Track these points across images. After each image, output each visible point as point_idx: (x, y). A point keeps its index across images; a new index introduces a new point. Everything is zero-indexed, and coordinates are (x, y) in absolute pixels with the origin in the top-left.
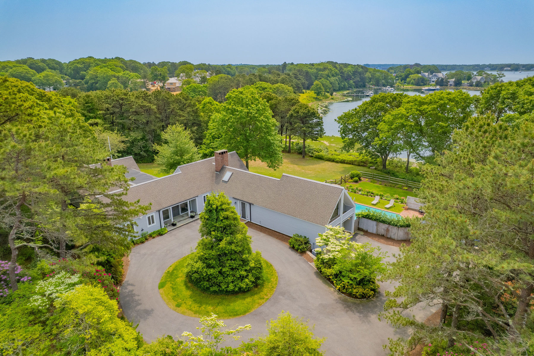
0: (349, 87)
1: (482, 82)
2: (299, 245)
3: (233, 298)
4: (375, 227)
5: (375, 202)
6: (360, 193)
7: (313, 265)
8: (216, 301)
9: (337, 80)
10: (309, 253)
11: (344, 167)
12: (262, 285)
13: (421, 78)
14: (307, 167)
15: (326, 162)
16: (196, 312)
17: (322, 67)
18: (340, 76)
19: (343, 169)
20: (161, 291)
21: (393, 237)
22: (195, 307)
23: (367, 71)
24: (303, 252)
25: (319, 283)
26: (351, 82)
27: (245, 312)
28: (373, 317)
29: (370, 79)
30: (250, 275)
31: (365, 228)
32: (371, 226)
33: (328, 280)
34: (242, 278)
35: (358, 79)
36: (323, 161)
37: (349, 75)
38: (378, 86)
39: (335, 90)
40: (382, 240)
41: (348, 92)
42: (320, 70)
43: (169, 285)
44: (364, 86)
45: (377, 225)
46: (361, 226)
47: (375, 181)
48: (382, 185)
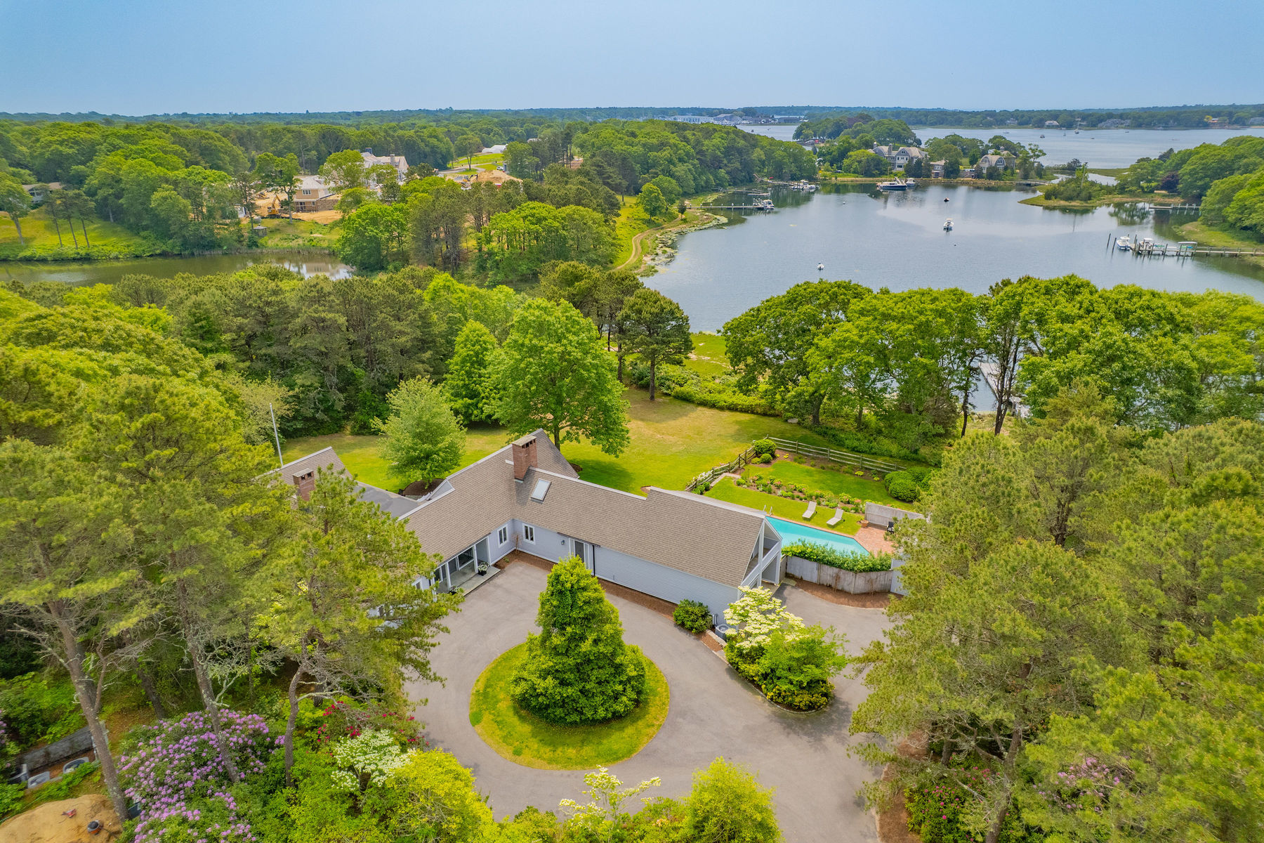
0: (717, 185)
1: (1001, 167)
2: (693, 621)
3: (605, 730)
4: (816, 572)
5: (808, 514)
6: (780, 492)
7: (724, 655)
8: (579, 738)
9: (690, 170)
10: (710, 633)
11: (737, 422)
12: (646, 702)
13: (873, 159)
14: (664, 425)
15: (700, 408)
16: (550, 761)
17: (655, 141)
18: (696, 162)
19: (737, 427)
20: (478, 728)
21: (847, 588)
22: (547, 751)
23: (754, 146)
24: (700, 633)
25: (736, 687)
26: (722, 172)
27: (630, 752)
28: (829, 741)
29: (763, 163)
30: (629, 690)
31: (797, 574)
32: (809, 571)
33: (751, 682)
34: (616, 697)
35: (738, 165)
36: (691, 406)
37: (715, 158)
38: (780, 178)
39: (686, 195)
40: (829, 596)
41: (715, 196)
42: (652, 148)
43: (487, 717)
44: (751, 180)
45: (818, 569)
46: (790, 571)
47: (801, 457)
48: (815, 468)
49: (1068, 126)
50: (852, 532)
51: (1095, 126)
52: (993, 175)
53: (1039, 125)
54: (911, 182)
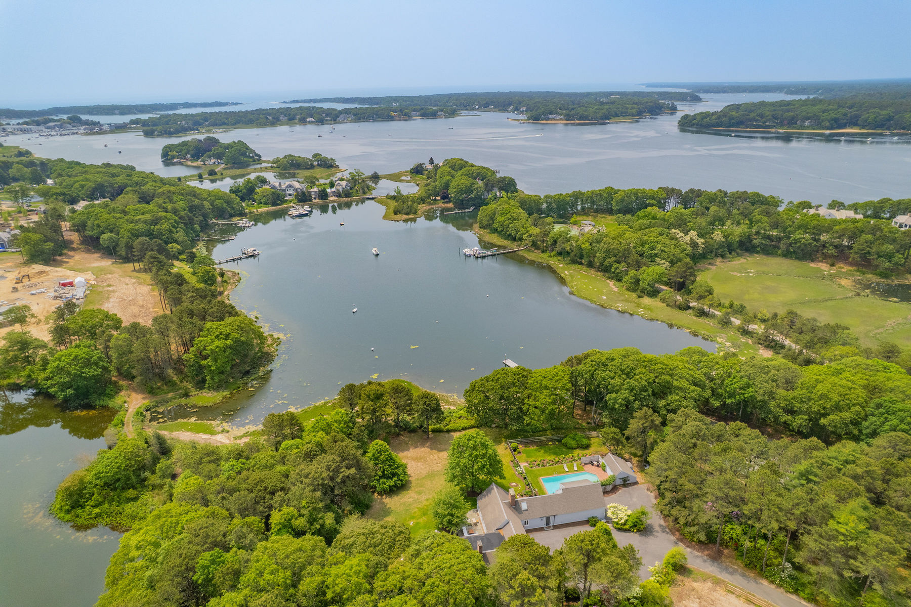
0: (196, 236)
1: (348, 188)
5: (566, 469)
13: (274, 194)
26: (197, 227)
29: (212, 211)
33: (627, 531)
38: (222, 217)
44: (207, 224)
47: (526, 444)
48: (535, 447)
49: (321, 121)
50: (583, 470)
51: (335, 120)
52: (347, 194)
53: (303, 121)
54: (306, 208)
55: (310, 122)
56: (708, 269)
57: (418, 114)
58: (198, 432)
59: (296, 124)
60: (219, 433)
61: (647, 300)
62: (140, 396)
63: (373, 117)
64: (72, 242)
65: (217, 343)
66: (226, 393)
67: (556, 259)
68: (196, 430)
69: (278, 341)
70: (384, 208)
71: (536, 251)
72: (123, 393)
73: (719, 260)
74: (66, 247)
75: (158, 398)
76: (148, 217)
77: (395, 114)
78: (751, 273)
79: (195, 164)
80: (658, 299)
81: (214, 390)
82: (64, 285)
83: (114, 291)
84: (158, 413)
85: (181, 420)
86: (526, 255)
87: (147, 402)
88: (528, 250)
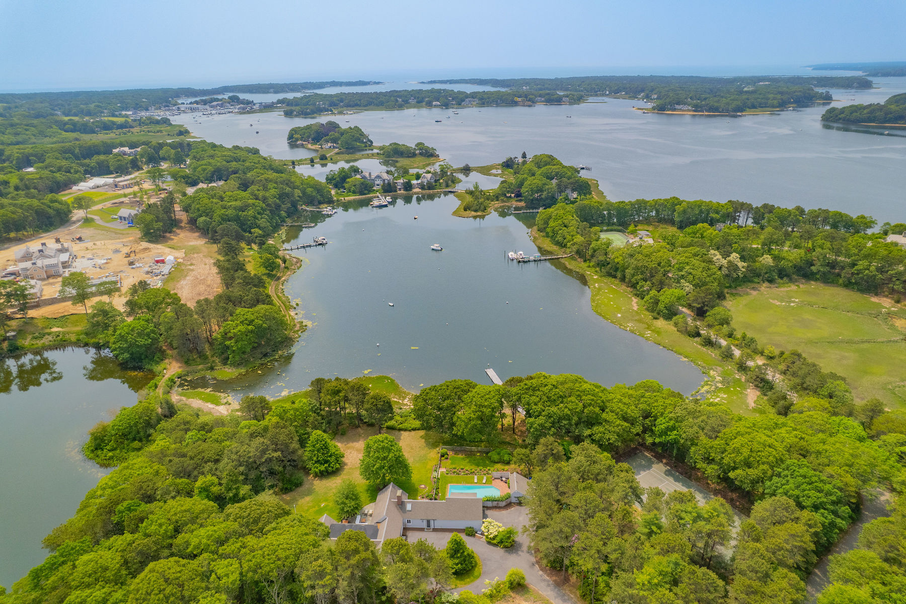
0: (282, 221)
1: (433, 181)
2: (472, 533)
5: (476, 481)
6: (462, 474)
7: (484, 540)
8: (469, 576)
10: (478, 535)
11: (421, 437)
12: (477, 561)
15: (401, 432)
16: (465, 584)
19: (423, 440)
21: (500, 506)
23: (294, 188)
24: (474, 536)
26: (282, 213)
27: (479, 575)
29: (300, 197)
31: (487, 506)
35: (289, 205)
37: (276, 204)
38: (312, 203)
40: (497, 510)
41: (283, 231)
42: (240, 209)
44: (296, 210)
45: (493, 503)
47: (456, 452)
48: (464, 456)
49: (446, 106)
50: (491, 483)
51: (460, 104)
52: (430, 187)
53: (429, 105)
54: (389, 199)
55: (436, 106)
56: (747, 294)
57: (543, 99)
58: (207, 402)
59: (422, 107)
60: (222, 404)
61: (661, 323)
62: (179, 365)
63: (497, 102)
64: (181, 221)
65: (241, 328)
66: (243, 370)
67: (593, 270)
68: (206, 400)
69: (303, 328)
70: (459, 202)
71: (579, 260)
72: (167, 361)
73: (766, 284)
74: (176, 226)
75: (190, 369)
76: (238, 203)
77: (520, 99)
78: (794, 302)
79: (313, 147)
80: (672, 322)
81: (234, 366)
82: (157, 262)
83: (193, 270)
84: (186, 380)
85: (200, 390)
86: (567, 263)
87: (180, 371)
88: (572, 258)
